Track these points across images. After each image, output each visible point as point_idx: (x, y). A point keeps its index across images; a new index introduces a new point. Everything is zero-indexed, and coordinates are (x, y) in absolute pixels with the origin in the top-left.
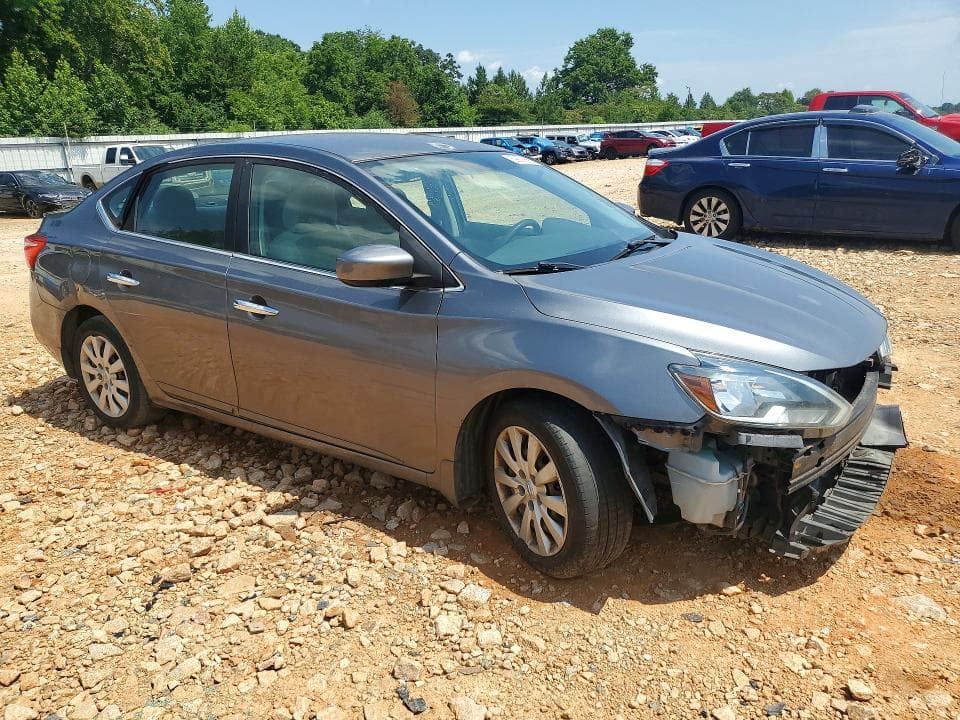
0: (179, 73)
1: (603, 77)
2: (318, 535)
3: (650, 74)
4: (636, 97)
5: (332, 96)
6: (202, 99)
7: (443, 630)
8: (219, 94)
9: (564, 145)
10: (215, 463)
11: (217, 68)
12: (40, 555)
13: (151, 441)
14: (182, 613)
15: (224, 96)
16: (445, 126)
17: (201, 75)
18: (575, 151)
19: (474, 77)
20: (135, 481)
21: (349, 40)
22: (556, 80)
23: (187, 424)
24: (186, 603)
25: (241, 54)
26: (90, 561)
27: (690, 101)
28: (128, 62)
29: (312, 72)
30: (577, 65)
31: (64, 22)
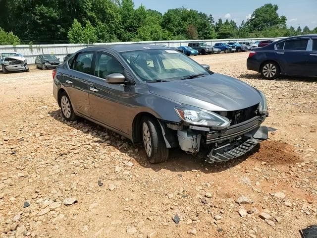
0: (123, 24)
1: (265, 21)
2: (101, 148)
3: (284, 19)
4: (277, 28)
5: (170, 30)
6: (130, 31)
7: (116, 170)
8: (135, 30)
9: (245, 45)
10: (86, 130)
11: (135, 22)
12: (39, 146)
13: (75, 124)
14: (62, 161)
15: (136, 30)
16: (206, 39)
17: (130, 24)
18: (248, 47)
19: (218, 22)
20: (66, 133)
21: (176, 11)
22: (248, 23)
23: (85, 121)
24: (64, 159)
25: (142, 17)
26: (49, 149)
27: (299, 29)
28: (109, 21)
29: (163, 22)
30: (256, 17)
31: (92, 10)
